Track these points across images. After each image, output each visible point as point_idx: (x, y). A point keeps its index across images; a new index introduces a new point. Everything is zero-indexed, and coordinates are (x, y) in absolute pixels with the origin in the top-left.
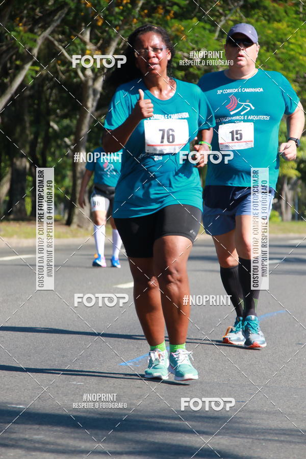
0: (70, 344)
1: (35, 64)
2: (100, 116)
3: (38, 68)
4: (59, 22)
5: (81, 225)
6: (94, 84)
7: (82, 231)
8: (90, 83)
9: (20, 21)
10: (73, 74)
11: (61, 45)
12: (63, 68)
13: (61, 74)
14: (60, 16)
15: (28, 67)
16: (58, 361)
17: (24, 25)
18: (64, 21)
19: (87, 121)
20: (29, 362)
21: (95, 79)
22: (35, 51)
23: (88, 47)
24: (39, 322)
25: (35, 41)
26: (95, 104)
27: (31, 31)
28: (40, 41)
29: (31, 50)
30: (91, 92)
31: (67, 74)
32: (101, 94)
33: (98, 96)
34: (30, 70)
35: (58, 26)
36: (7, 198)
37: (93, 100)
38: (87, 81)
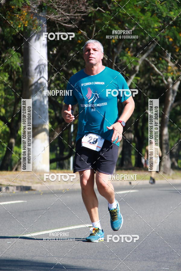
0: (160, 244)
1: (137, 76)
2: (176, 106)
3: (139, 78)
4: (152, 50)
5: (165, 172)
6: (173, 86)
7: (166, 176)
8: (171, 86)
9: (129, 50)
10: (160, 81)
11: (153, 64)
12: (154, 78)
13: (153, 81)
14: (152, 46)
15: (133, 77)
16: (153, 255)
17: (131, 52)
18: (155, 50)
19: (169, 109)
20: (135, 255)
21: (174, 84)
22: (138, 68)
23: (169, 64)
24: (141, 231)
25: (137, 62)
26: (174, 99)
27: (135, 55)
28: (140, 61)
29: (135, 67)
30: (171, 91)
31: (157, 81)
32: (178, 93)
33: (176, 94)
34: (134, 79)
35: (151, 52)
36: (121, 157)
37: (173, 96)
38: (168, 85)
